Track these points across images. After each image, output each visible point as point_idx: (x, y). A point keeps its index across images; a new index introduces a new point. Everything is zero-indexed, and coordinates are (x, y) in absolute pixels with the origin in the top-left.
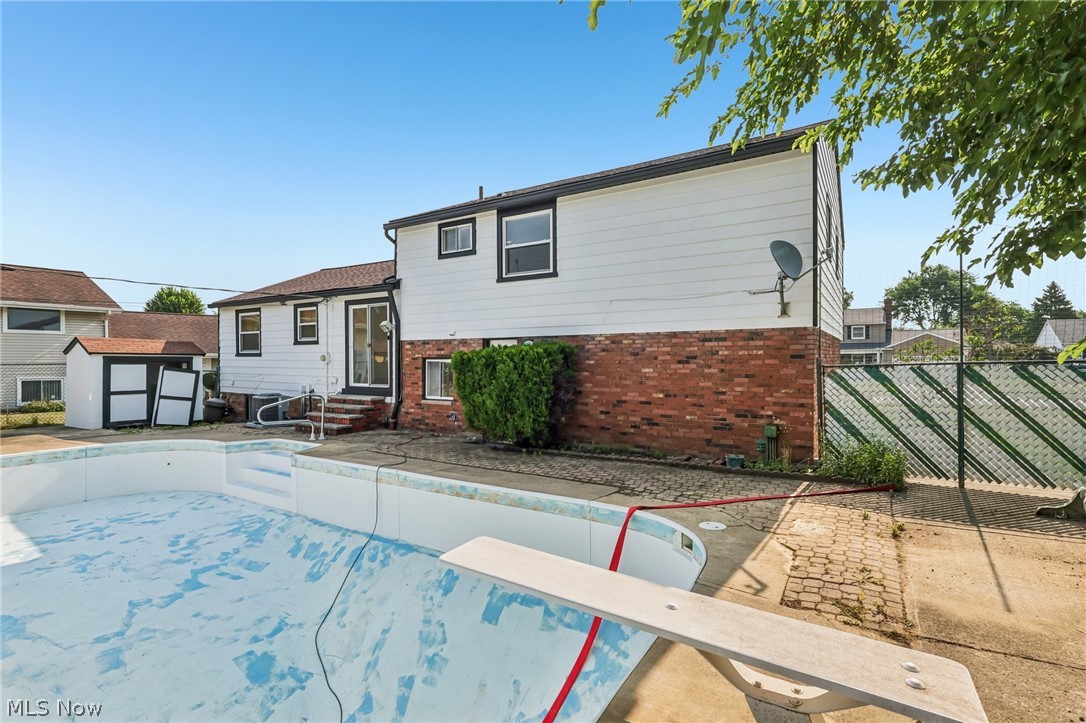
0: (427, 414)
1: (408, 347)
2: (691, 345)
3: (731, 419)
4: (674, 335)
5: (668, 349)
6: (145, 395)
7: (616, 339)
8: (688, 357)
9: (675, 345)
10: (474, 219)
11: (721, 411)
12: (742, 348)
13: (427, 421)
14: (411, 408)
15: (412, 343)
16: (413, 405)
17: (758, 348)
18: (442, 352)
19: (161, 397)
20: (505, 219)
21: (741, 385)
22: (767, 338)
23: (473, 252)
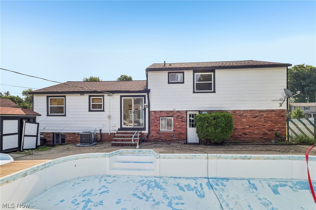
0: (162, 136)
1: (153, 113)
2: (256, 113)
3: (267, 132)
4: (251, 111)
5: (250, 114)
6: (17, 135)
7: (234, 112)
8: (256, 116)
9: (252, 113)
10: (184, 72)
11: (264, 130)
12: (270, 114)
13: (162, 138)
14: (155, 134)
15: (155, 112)
16: (156, 133)
17: (274, 114)
18: (169, 115)
19: (25, 136)
20: (195, 74)
21: (269, 123)
22: (276, 112)
23: (183, 83)
